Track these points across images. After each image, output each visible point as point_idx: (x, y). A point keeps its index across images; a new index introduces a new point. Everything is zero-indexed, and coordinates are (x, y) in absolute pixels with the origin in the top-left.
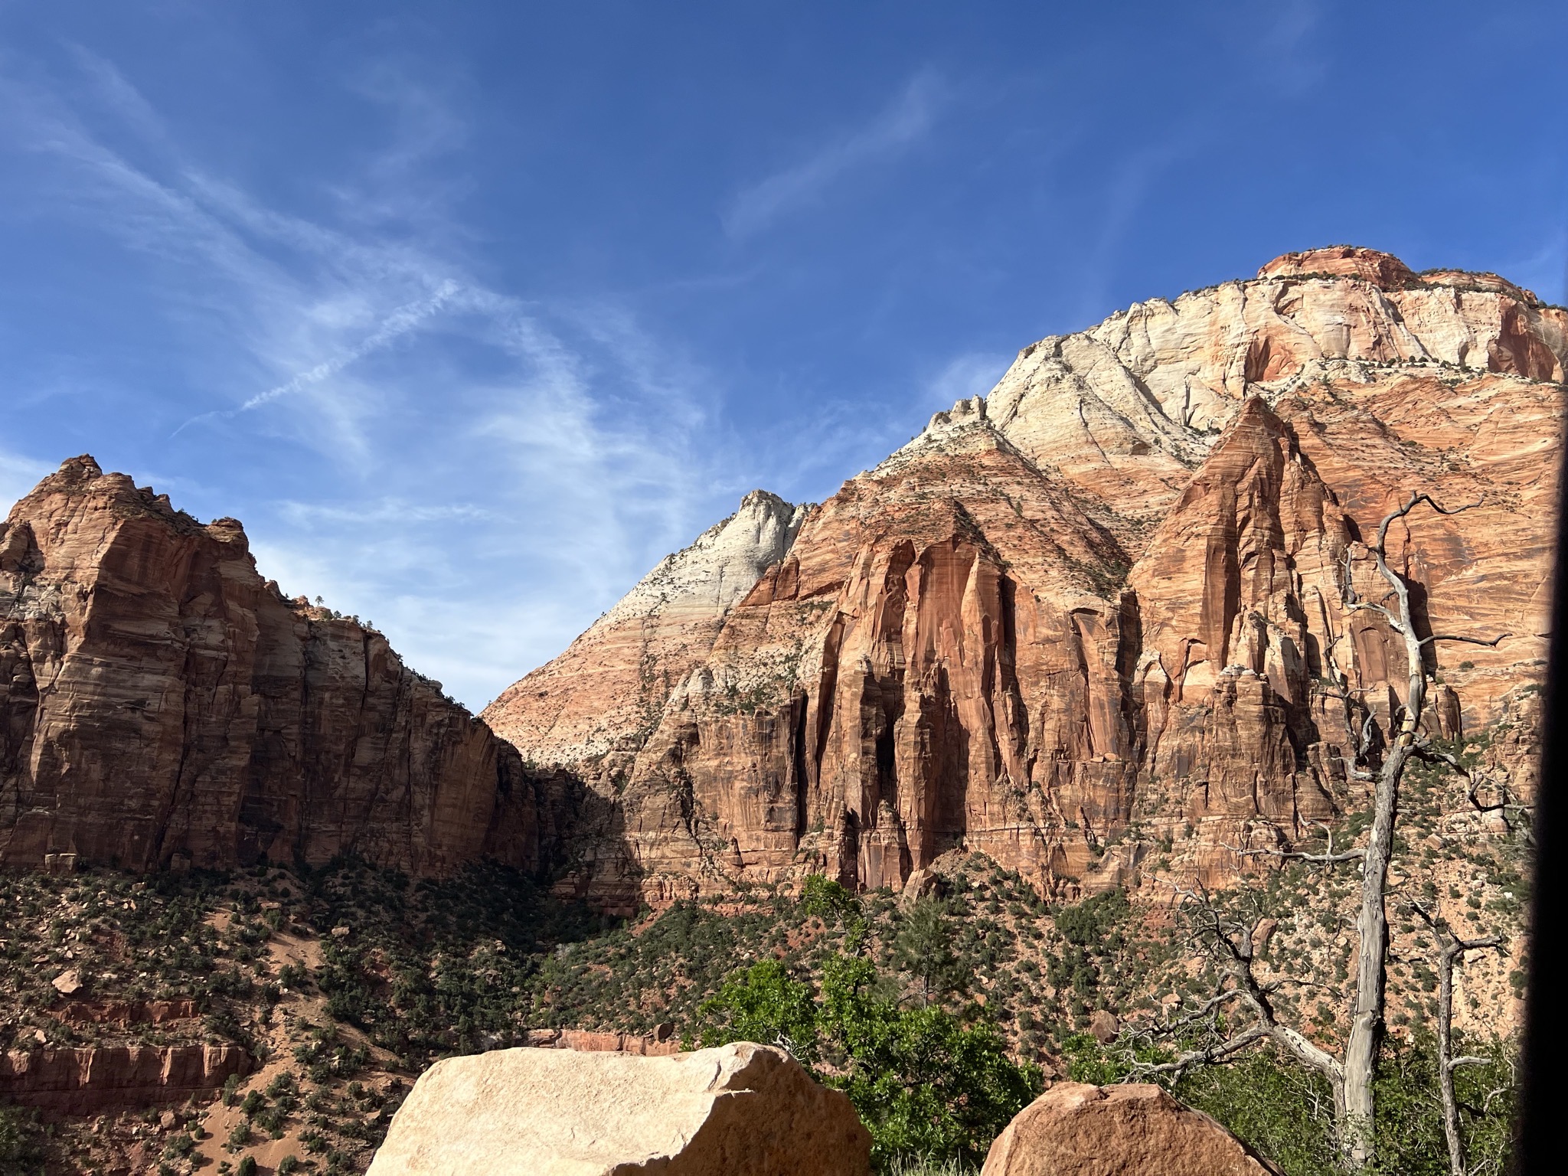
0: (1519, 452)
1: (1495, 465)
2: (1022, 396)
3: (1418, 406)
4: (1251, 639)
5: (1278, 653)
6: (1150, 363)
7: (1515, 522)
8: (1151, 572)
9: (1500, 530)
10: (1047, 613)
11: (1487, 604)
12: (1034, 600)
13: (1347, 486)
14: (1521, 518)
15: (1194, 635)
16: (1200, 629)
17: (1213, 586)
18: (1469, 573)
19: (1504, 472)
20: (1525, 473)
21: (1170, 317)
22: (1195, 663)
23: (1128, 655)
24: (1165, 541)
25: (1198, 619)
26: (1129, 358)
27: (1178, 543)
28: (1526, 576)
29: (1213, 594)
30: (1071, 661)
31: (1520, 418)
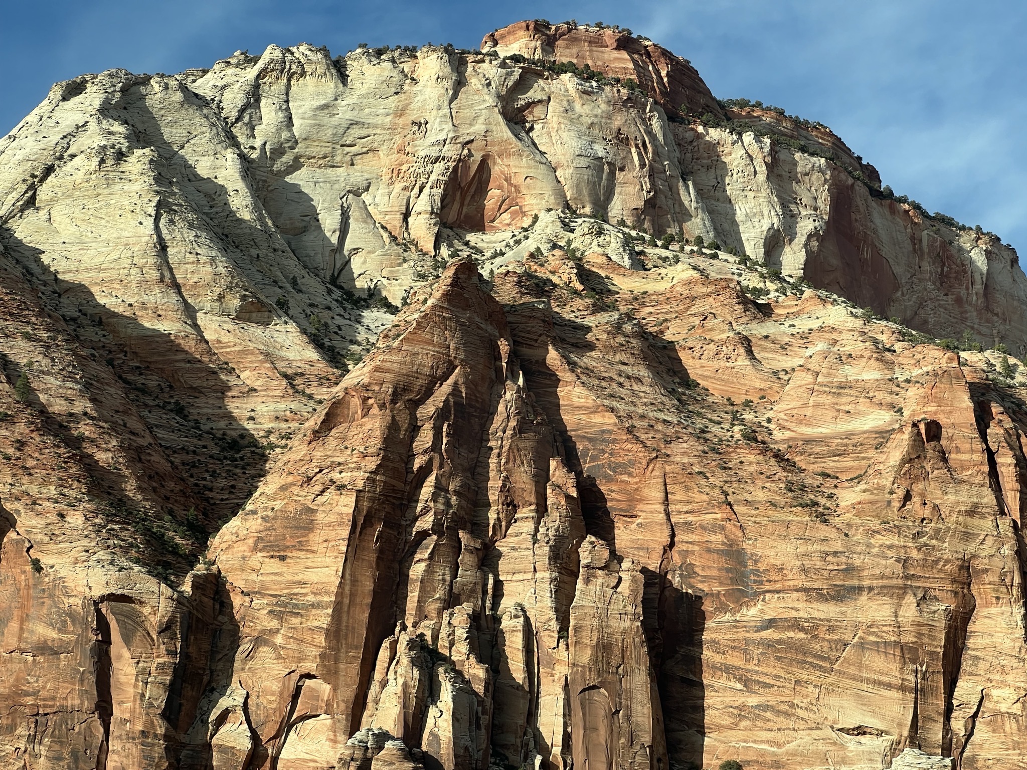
0: (845, 426)
1: (807, 442)
2: (49, 170)
3: (709, 324)
4: (405, 685)
5: (448, 716)
6: (287, 158)
7: (825, 540)
8: (251, 542)
9: (802, 549)
10: (51, 596)
11: (770, 669)
12: (29, 568)
13: (590, 440)
14: (832, 533)
15: (310, 666)
16: (323, 656)
17: (354, 582)
18: (752, 613)
19: (818, 455)
20: (847, 462)
21: (330, 85)
22: (304, 718)
23: (189, 692)
24: (283, 488)
25: (321, 639)
26: (251, 142)
27: (305, 496)
28: (831, 629)
29: (352, 595)
30: (83, 694)
31: (851, 372)
